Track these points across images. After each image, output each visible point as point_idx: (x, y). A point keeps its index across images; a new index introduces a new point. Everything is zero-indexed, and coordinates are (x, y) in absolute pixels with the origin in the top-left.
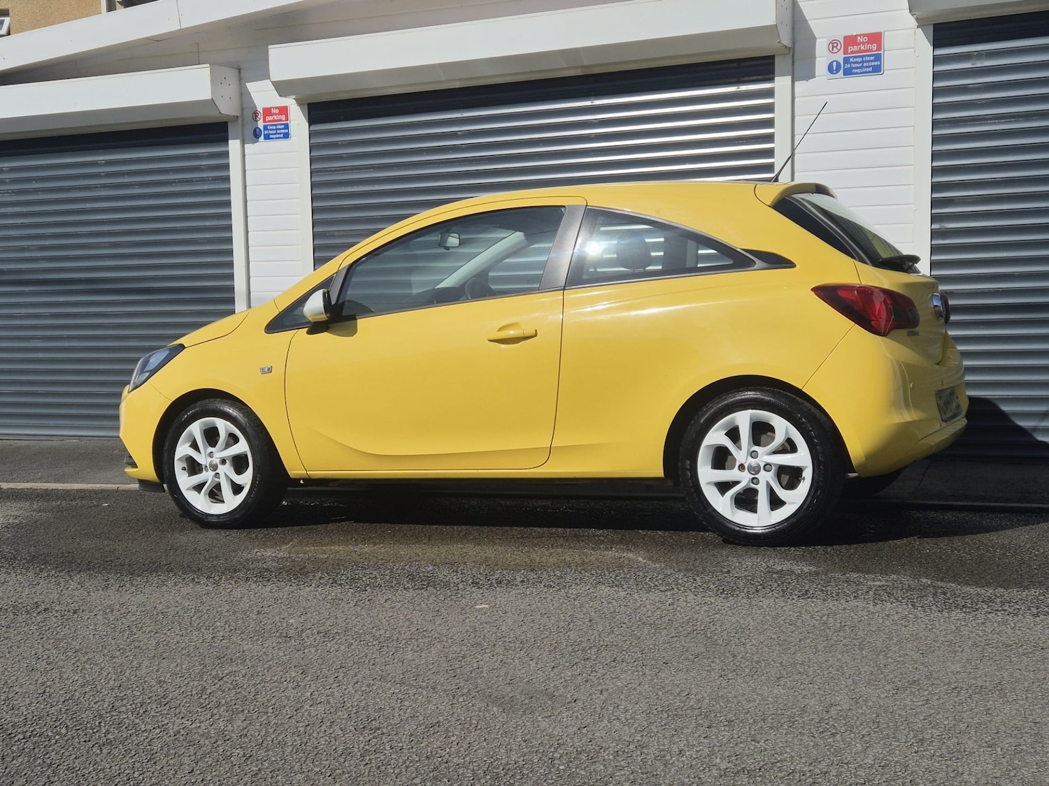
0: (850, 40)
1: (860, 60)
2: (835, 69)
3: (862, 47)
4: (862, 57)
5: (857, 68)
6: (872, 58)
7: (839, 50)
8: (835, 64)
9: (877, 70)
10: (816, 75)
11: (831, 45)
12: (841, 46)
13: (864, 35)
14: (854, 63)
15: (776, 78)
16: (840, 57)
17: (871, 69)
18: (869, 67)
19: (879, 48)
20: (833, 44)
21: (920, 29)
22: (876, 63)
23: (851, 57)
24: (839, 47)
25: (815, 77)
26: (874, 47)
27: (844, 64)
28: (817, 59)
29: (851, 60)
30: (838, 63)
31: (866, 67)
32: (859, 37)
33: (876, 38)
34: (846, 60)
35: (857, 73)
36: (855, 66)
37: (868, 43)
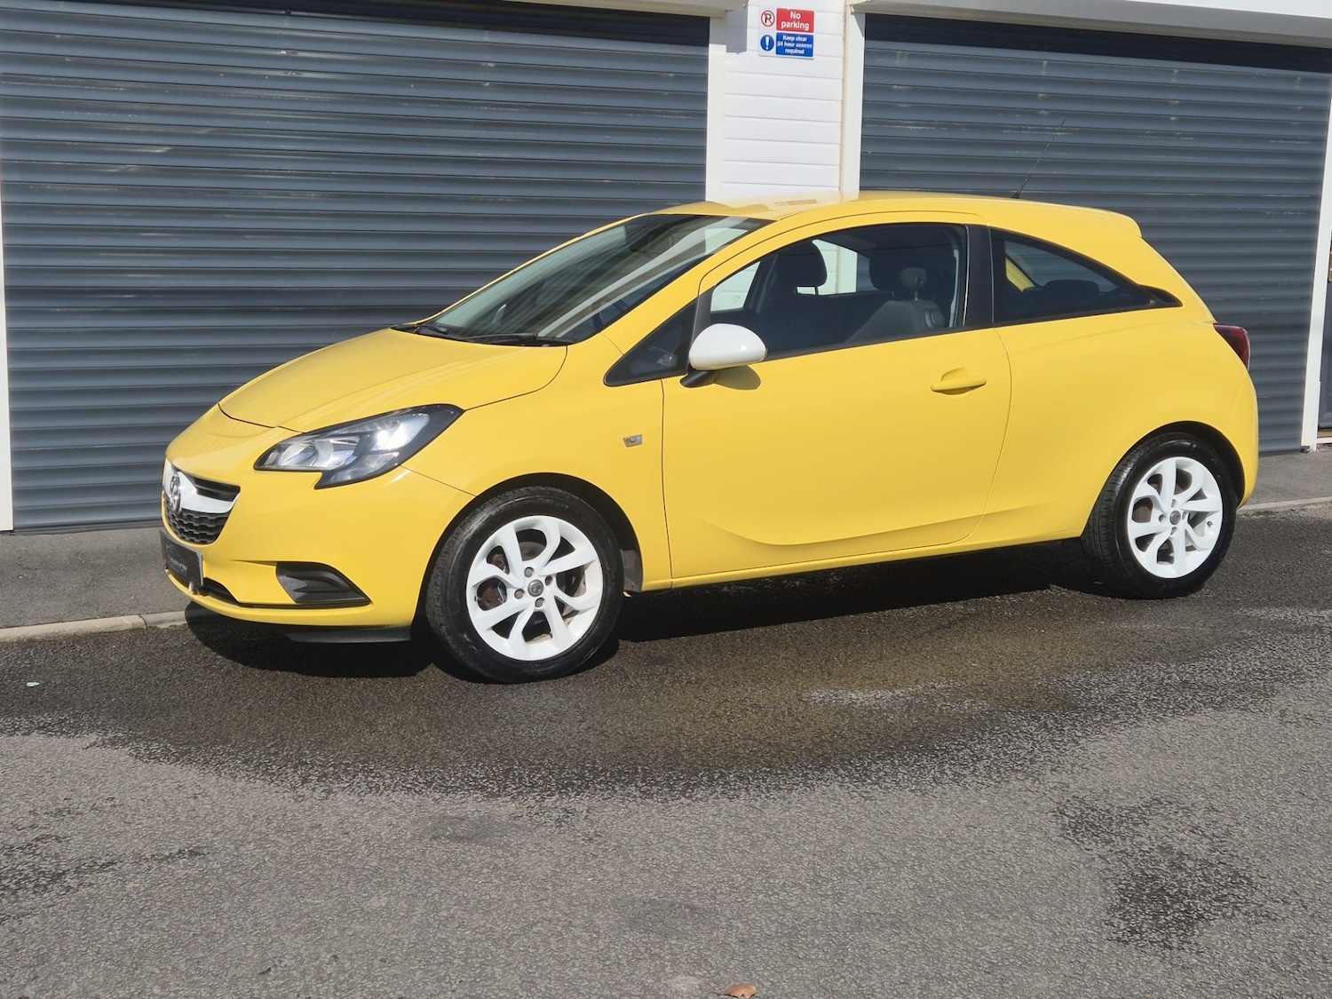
0: (783, 15)
1: (792, 39)
2: (767, 44)
3: (795, 25)
4: (795, 36)
5: (790, 48)
6: (805, 39)
7: (772, 24)
8: (767, 39)
9: (809, 53)
10: (748, 48)
11: (764, 16)
12: (774, 18)
13: (797, 12)
14: (788, 41)
15: (710, 45)
16: (773, 32)
17: (802, 52)
18: (801, 49)
19: (811, 30)
20: (766, 16)
21: (853, 16)
22: (811, 46)
23: (785, 34)
24: (772, 20)
25: (745, 50)
26: (806, 26)
27: (777, 40)
28: (748, 29)
29: (784, 37)
30: (771, 40)
31: (799, 49)
32: (792, 13)
33: (808, 17)
34: (779, 37)
35: (789, 54)
36: (789, 45)
37: (801, 21)
